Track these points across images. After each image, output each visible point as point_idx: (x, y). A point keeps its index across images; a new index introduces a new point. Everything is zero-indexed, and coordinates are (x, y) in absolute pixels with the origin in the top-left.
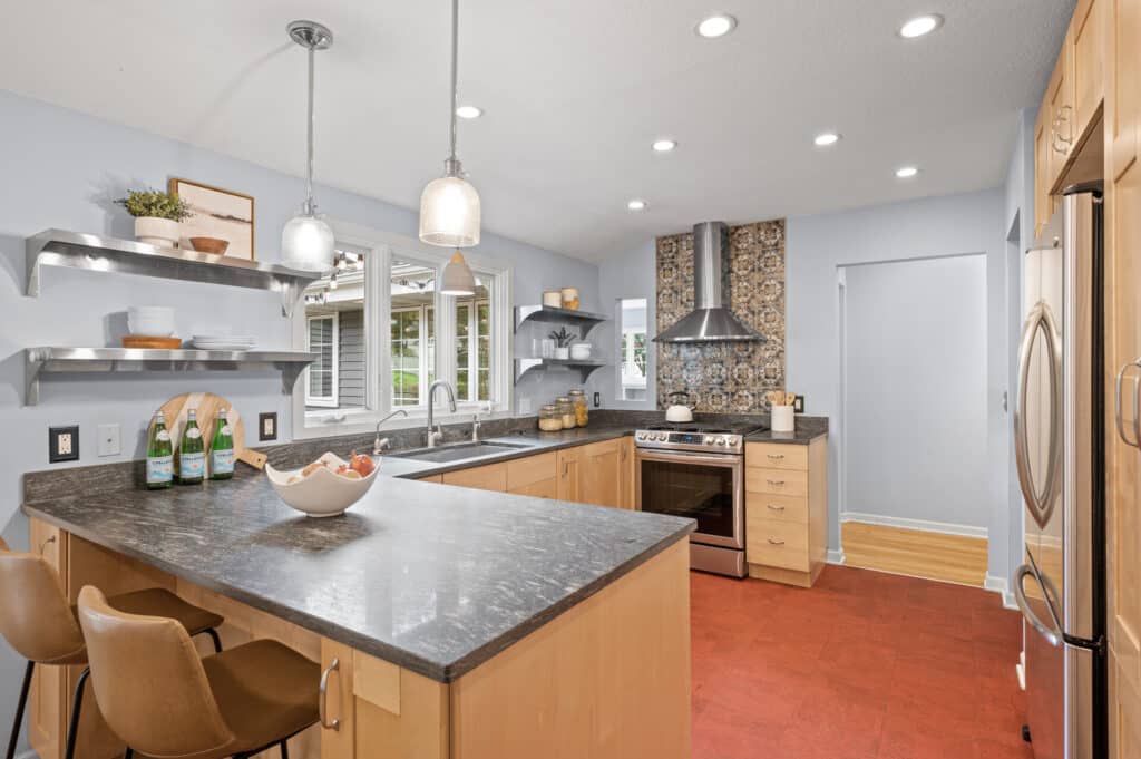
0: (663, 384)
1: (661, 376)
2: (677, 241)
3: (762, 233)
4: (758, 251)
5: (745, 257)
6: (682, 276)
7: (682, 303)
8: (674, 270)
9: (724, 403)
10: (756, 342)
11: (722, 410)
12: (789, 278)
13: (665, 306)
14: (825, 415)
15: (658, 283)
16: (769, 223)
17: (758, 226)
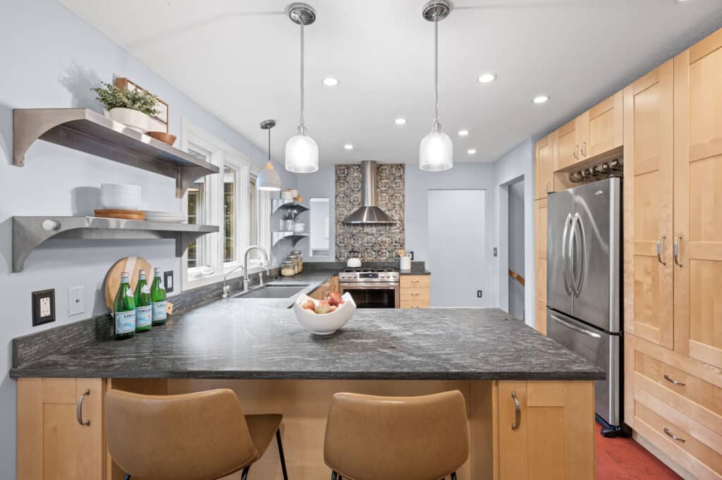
0: (339, 246)
1: (338, 242)
2: (347, 168)
3: (394, 169)
4: (392, 179)
5: (385, 181)
6: (351, 188)
7: (350, 202)
8: (346, 184)
9: (374, 256)
10: (391, 225)
11: (372, 260)
12: (407, 193)
13: (340, 203)
14: (422, 260)
15: (336, 191)
16: (397, 165)
17: (392, 166)
